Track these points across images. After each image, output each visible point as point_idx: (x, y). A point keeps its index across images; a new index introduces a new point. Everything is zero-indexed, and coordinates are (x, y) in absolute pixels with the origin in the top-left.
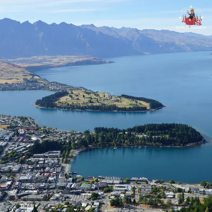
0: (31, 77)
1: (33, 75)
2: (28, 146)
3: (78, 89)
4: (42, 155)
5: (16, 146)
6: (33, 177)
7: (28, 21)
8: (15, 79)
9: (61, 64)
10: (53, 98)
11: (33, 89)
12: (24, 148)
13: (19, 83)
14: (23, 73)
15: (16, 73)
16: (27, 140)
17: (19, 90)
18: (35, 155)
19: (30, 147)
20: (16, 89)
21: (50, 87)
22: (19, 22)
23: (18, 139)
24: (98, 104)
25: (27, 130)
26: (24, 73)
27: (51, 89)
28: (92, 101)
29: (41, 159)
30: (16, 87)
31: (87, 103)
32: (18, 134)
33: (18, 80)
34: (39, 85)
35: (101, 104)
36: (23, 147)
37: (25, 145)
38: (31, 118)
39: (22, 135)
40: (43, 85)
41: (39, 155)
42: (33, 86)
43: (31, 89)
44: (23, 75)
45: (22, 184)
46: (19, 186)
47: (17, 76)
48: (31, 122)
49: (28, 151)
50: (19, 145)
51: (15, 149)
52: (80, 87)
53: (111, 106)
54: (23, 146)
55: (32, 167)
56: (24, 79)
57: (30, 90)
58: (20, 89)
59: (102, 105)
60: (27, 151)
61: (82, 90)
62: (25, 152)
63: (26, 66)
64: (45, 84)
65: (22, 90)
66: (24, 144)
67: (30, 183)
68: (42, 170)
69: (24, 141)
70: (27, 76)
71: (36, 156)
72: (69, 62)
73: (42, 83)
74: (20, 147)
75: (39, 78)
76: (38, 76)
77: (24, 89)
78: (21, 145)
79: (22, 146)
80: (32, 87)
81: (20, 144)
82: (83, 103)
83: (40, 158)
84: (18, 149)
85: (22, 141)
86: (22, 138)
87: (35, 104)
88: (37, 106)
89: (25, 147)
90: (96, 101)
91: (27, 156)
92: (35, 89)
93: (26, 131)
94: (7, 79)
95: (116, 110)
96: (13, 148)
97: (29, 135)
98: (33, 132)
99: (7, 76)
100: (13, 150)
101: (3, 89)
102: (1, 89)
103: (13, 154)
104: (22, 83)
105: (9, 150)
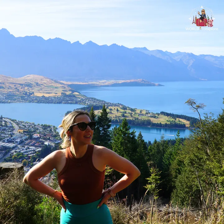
0: (71, 92)
1: (73, 92)
2: (37, 150)
3: (116, 105)
5: (25, 149)
7: (78, 42)
8: (54, 93)
9: (106, 84)
11: (68, 103)
12: (32, 152)
13: (56, 97)
14: (63, 89)
15: (56, 88)
16: (39, 144)
17: (55, 103)
18: (41, 159)
19: (39, 151)
20: (52, 103)
21: (86, 102)
22: (69, 42)
23: (29, 143)
24: (131, 119)
25: (44, 135)
26: (65, 89)
27: (88, 104)
28: (125, 115)
30: (52, 100)
31: (120, 117)
32: (31, 138)
33: (56, 95)
34: (76, 100)
36: (32, 151)
37: (34, 149)
38: (54, 127)
39: (35, 139)
40: (80, 100)
42: (69, 101)
43: (67, 103)
44: (63, 90)
47: (56, 91)
48: (53, 130)
49: (35, 155)
50: (28, 148)
52: (118, 104)
53: (145, 120)
54: (32, 149)
56: (62, 93)
57: (65, 103)
58: (56, 103)
59: (135, 119)
60: (34, 154)
61: (119, 106)
62: (32, 155)
63: (70, 83)
64: (83, 99)
65: (57, 103)
66: (34, 147)
69: (36, 145)
70: (67, 91)
72: (115, 83)
73: (79, 98)
74: (29, 150)
75: (79, 94)
76: (79, 93)
77: (60, 103)
78: (30, 149)
80: (68, 101)
81: (30, 148)
82: (115, 116)
84: (25, 152)
85: (33, 145)
86: (34, 142)
89: (34, 150)
90: (130, 116)
91: (33, 160)
92: (71, 103)
93: (42, 136)
94: (46, 93)
95: (150, 125)
96: (21, 151)
97: (43, 140)
98: (48, 138)
99: (46, 91)
100: (20, 152)
101: (39, 101)
102: (37, 102)
103: (18, 156)
104: (59, 97)
105: (16, 152)
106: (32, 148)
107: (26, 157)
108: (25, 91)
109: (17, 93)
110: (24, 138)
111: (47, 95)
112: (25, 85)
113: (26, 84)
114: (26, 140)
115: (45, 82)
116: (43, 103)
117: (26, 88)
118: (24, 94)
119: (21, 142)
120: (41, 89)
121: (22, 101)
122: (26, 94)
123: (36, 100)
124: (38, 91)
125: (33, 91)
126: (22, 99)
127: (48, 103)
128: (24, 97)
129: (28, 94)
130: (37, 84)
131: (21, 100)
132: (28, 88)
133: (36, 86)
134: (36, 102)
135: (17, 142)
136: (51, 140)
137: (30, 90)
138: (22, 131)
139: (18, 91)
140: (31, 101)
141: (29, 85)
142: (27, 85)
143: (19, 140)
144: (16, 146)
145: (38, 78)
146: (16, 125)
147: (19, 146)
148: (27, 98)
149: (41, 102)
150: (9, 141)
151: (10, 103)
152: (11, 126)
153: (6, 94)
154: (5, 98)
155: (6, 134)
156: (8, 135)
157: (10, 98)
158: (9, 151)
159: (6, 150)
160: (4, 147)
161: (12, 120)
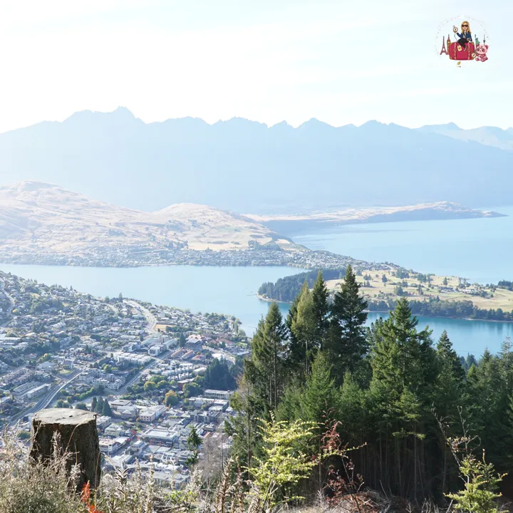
0: (270, 239)
1: (275, 238)
2: (197, 370)
3: (380, 266)
4: (225, 393)
5: (170, 367)
6: (181, 435)
8: (232, 242)
9: (355, 217)
10: (303, 281)
11: (265, 265)
12: (187, 374)
13: (238, 250)
14: (253, 232)
15: (236, 230)
16: (201, 357)
17: (234, 265)
18: (208, 391)
19: (201, 374)
20: (227, 264)
21: (307, 262)
23: (180, 354)
24: (420, 299)
25: (212, 337)
26: (256, 232)
27: (310, 265)
28: (405, 290)
29: (220, 402)
30: (228, 258)
31: (391, 294)
32: (183, 342)
33: (237, 246)
34: (282, 257)
35: (430, 298)
36: (186, 372)
37: (191, 368)
38: (234, 319)
39: (192, 345)
40: (291, 256)
41: (218, 392)
42: (267, 259)
43: (263, 265)
44: (251, 236)
45: (150, 446)
46: (138, 450)
47: (235, 238)
48: (231, 327)
49: (193, 381)
50: (178, 366)
51: (165, 373)
52: (386, 263)
53: (456, 303)
54: (187, 368)
55: (189, 416)
56: (250, 243)
57: (258, 265)
58: (237, 264)
59: (431, 301)
60: (191, 380)
61: (388, 269)
62: (186, 381)
63: (267, 219)
64: (299, 255)
65: (240, 265)
66: (191, 364)
67: (169, 447)
68: (210, 426)
69: (194, 358)
70: (261, 237)
71: (209, 394)
72: (377, 214)
73: (290, 252)
74: (179, 369)
75: (289, 243)
76: (290, 240)
77: (246, 264)
78: (181, 367)
79: (183, 369)
80: (264, 259)
81: (181, 365)
82: (378, 293)
83: (217, 398)
84: (172, 375)
85: (189, 359)
86: (189, 351)
87: (257, 293)
88: (261, 297)
89: (190, 371)
90: (417, 292)
91: (188, 391)
92: (271, 265)
93: (207, 339)
94: (214, 243)
95: (471, 316)
96: (162, 371)
97: (210, 349)
98: (221, 343)
99: (216, 237)
100: (159, 374)
101: (198, 262)
102: (194, 263)
103: (156, 382)
104: (243, 250)
105: (151, 373)
106: (187, 365)
107: (174, 384)
108: (168, 241)
109: (151, 244)
110: (168, 343)
111: (216, 248)
112: (167, 227)
113: (171, 224)
114: (173, 347)
115: (211, 218)
116: (208, 265)
117: (171, 233)
118: (166, 246)
119: (163, 352)
120: (203, 234)
121: (163, 263)
122: (171, 246)
123: (192, 258)
124: (195, 239)
125: (185, 239)
126: (162, 258)
127: (218, 264)
128: (167, 252)
129: (175, 245)
130: (194, 223)
131: (161, 261)
132: (175, 234)
133: (192, 228)
134: (192, 264)
135: (153, 352)
136: (228, 349)
137: (180, 238)
138: (163, 327)
139: (154, 240)
140: (182, 262)
141: (177, 227)
142: (172, 226)
143: (157, 348)
144: (152, 360)
145: (195, 211)
146: (151, 314)
147: (158, 360)
148: (174, 254)
149: (203, 264)
150: (137, 350)
151: (137, 266)
152: (141, 316)
153: (129, 247)
154: (126, 256)
155: (130, 334)
156: (134, 337)
157: (138, 256)
158: (137, 372)
159: (130, 369)
160: (126, 361)
161: (143, 304)
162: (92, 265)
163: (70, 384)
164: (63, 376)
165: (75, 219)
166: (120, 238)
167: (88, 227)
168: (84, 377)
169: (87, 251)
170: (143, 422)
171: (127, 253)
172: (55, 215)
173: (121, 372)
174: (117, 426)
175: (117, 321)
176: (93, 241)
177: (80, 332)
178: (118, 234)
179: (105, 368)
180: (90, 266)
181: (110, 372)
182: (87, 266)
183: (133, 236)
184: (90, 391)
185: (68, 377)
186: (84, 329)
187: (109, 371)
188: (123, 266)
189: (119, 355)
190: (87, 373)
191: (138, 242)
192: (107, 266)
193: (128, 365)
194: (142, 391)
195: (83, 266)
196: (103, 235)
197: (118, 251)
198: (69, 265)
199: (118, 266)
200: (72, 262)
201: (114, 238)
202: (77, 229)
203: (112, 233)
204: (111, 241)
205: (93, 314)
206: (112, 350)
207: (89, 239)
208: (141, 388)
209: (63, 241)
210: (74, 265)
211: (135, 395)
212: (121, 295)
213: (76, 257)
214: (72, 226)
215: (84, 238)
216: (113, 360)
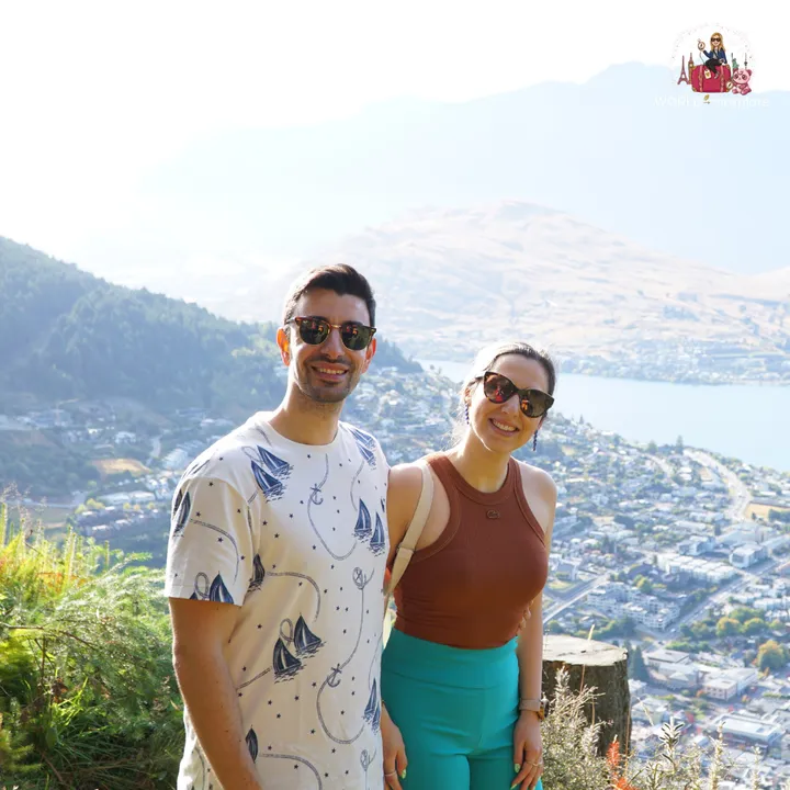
5: (773, 592)
84: (775, 608)
103: (743, 621)
105: (733, 602)
107: (780, 629)
110: (770, 544)
112: (785, 306)
114: (781, 552)
118: (779, 346)
119: (760, 561)
121: (772, 378)
126: (769, 370)
128: (781, 359)
131: (768, 374)
135: (739, 559)
138: (763, 511)
143: (748, 552)
146: (739, 483)
147: (748, 577)
150: (707, 553)
151: (716, 383)
152: (719, 485)
153: (702, 344)
154: (695, 361)
155: (694, 520)
156: (702, 526)
157: (721, 362)
158: (704, 597)
159: (692, 589)
160: (683, 574)
161: (724, 462)
162: (627, 376)
163: (567, 610)
164: (555, 593)
165: (599, 281)
166: (686, 324)
167: (622, 298)
168: (598, 599)
169: (618, 347)
170: (709, 699)
171: (698, 356)
172: (557, 271)
173: (672, 595)
174: (656, 702)
175: (669, 491)
176: (631, 327)
177: (593, 509)
178: (682, 315)
179: (641, 583)
180: (623, 377)
181: (650, 593)
182: (615, 376)
183: (714, 321)
184: (608, 627)
185: (565, 596)
186: (601, 503)
187: (647, 590)
188: (689, 381)
189: (669, 560)
190: (603, 592)
191: (722, 336)
192: (655, 379)
193: (686, 581)
194: (710, 636)
195: (608, 376)
196: (652, 318)
197: (681, 349)
198: (580, 372)
199: (678, 381)
200: (586, 366)
201: (675, 324)
202: (602, 302)
203: (670, 313)
204: (667, 329)
205: (621, 475)
206: (656, 549)
207: (625, 322)
208: (711, 629)
209: (571, 324)
210: (591, 374)
211: (697, 641)
212: (680, 440)
213: (595, 358)
214: (589, 294)
215: (613, 321)
216: (657, 569)
